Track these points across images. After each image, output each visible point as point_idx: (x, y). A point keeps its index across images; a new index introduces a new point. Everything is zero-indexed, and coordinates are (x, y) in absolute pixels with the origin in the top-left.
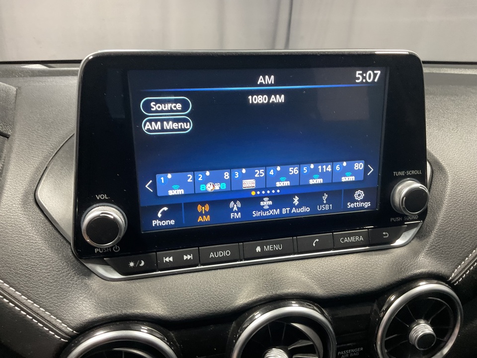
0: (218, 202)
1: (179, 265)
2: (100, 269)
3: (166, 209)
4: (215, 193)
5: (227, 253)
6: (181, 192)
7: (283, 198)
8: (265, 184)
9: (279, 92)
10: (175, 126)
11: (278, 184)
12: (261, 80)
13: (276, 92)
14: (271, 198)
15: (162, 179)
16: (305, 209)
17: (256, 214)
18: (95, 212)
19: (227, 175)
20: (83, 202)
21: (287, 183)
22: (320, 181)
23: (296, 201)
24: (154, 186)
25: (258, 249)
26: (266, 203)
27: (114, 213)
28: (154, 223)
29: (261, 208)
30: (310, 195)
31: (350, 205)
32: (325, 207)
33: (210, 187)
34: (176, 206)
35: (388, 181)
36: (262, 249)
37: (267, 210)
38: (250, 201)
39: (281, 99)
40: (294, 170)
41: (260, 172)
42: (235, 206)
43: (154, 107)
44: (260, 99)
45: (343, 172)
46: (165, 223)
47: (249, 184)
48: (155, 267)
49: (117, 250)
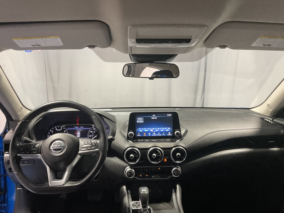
0: (147, 133)
1: (141, 142)
2: (130, 141)
3: (139, 133)
4: (146, 131)
5: (148, 141)
6: (142, 131)
7: (157, 133)
8: (154, 130)
9: (156, 117)
10: (141, 121)
11: (156, 131)
12: (153, 115)
13: (155, 117)
14: (155, 133)
15: (139, 129)
16: (160, 135)
17: (153, 135)
18: (130, 133)
19: (148, 129)
20: (129, 131)
21: (157, 131)
22: (163, 130)
23: (159, 133)
24: (138, 130)
26: (154, 133)
27: (132, 133)
28: (138, 135)
29: (153, 134)
30: (161, 133)
31: (168, 135)
32: (164, 135)
33: (146, 130)
34: (141, 133)
35: (174, 131)
36: (153, 140)
37: (154, 135)
38: (152, 133)
39: (156, 118)
40: (158, 129)
41: (153, 129)
42: (149, 133)
43: (138, 119)
44: (153, 118)
45: (167, 129)
46: (139, 135)
47: (151, 130)
48: (137, 142)
49: (132, 138)
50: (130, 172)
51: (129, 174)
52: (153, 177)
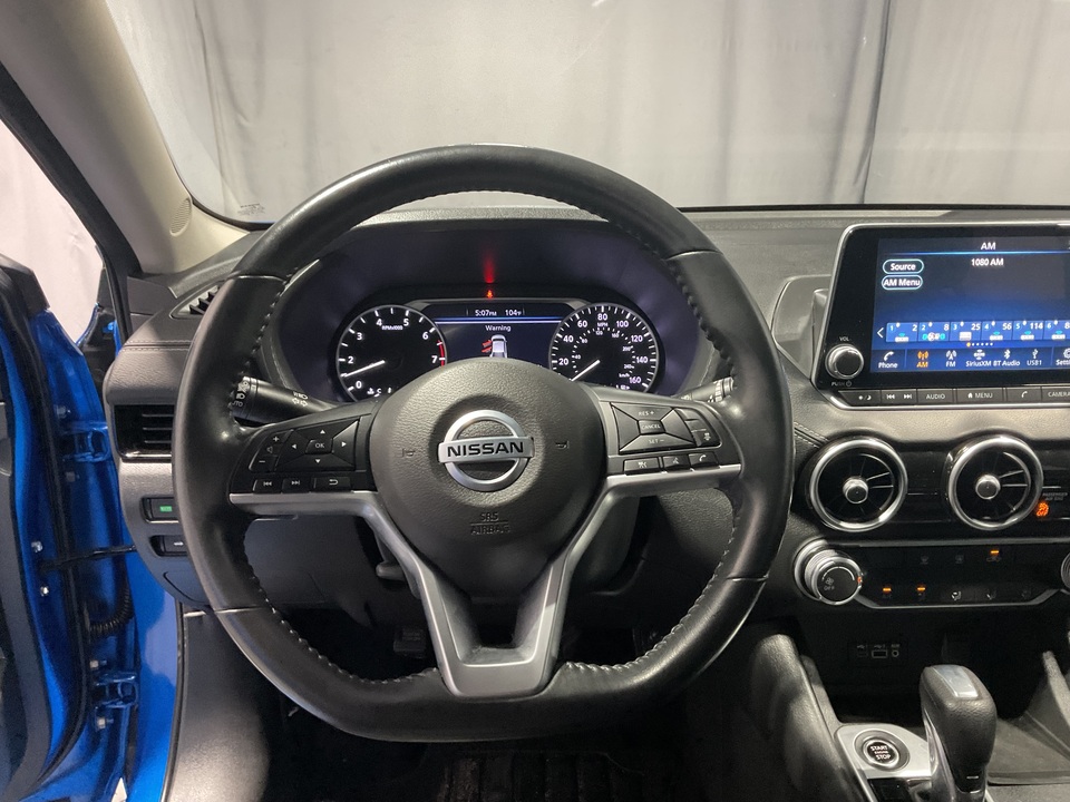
0: (937, 350)
1: (900, 402)
2: (834, 400)
3: (891, 353)
4: (935, 342)
5: (942, 397)
6: (906, 339)
7: (994, 351)
8: (979, 338)
9: (1000, 256)
10: (908, 283)
11: (992, 338)
12: (984, 246)
13: (995, 257)
14: (985, 350)
15: (891, 327)
16: (1015, 363)
17: (969, 364)
19: (946, 327)
20: (830, 343)
21: (1000, 338)
22: (1031, 337)
23: (1007, 354)
24: (884, 333)
25: (970, 395)
26: (979, 354)
27: (853, 350)
28: (881, 365)
29: (974, 359)
30: (1021, 350)
31: (1059, 362)
32: (1035, 363)
33: (931, 337)
34: (902, 352)
36: (974, 396)
37: (979, 361)
38: (965, 352)
39: (1000, 262)
40: (1007, 326)
41: (976, 326)
42: (951, 355)
43: (893, 267)
44: (982, 262)
45: (1054, 330)
46: (889, 366)
47: (965, 336)
48: (880, 402)
49: (849, 384)
50: (835, 574)
51: (830, 581)
52: (956, 595)
